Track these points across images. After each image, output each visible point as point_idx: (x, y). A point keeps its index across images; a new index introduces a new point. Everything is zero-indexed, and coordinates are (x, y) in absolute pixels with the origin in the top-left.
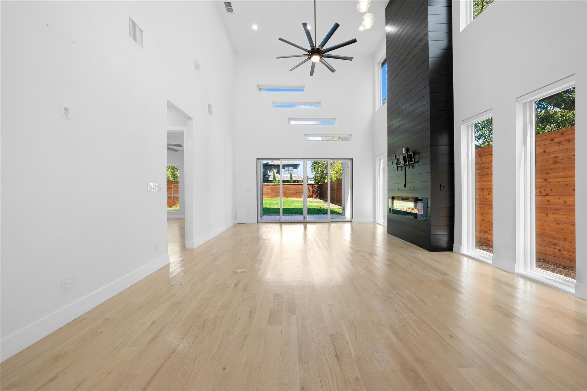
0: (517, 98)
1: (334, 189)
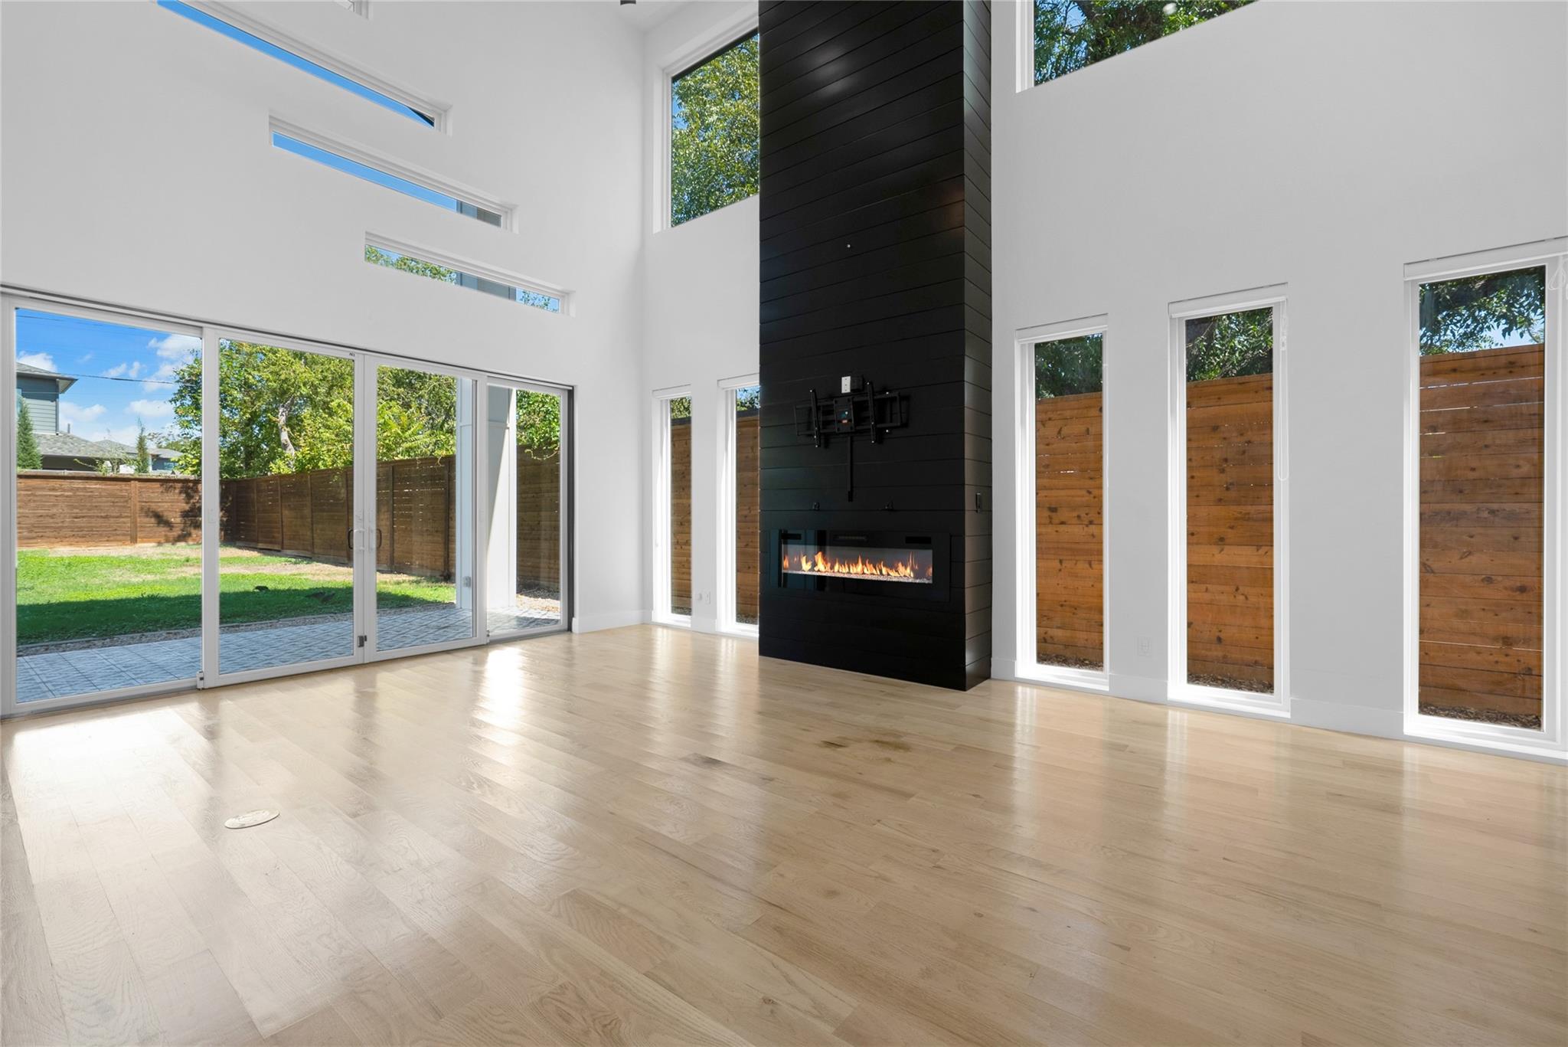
0: (1169, 304)
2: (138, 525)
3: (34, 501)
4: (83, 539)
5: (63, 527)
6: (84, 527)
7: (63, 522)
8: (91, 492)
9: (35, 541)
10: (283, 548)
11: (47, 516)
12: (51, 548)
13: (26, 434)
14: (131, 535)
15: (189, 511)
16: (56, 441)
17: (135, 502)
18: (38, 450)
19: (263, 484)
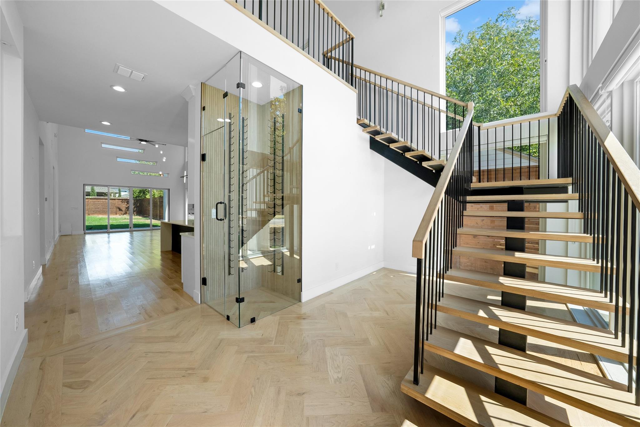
1: (157, 206)
2: (117, 210)
3: (95, 204)
4: (105, 214)
5: (100, 211)
6: (105, 211)
7: (100, 209)
8: (106, 202)
9: (94, 214)
11: (97, 208)
12: (98, 216)
14: (116, 213)
17: (117, 205)
18: (96, 191)
19: (145, 200)
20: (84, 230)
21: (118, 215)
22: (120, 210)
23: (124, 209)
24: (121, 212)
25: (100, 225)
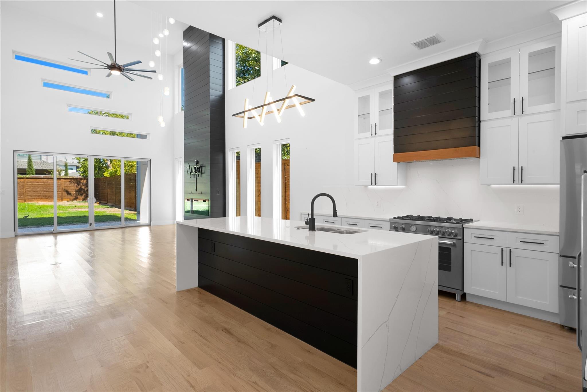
2: (64, 194)
3: (33, 186)
4: (47, 199)
5: (41, 195)
6: (47, 195)
7: (41, 193)
8: (49, 183)
9: (33, 200)
10: (108, 203)
11: (36, 191)
12: (37, 202)
13: (30, 163)
14: (61, 198)
15: (78, 190)
16: (41, 164)
17: (63, 186)
18: (34, 168)
19: (102, 180)
20: (14, 231)
21: (64, 201)
22: (68, 193)
23: (73, 192)
24: (69, 196)
25: (40, 219)
